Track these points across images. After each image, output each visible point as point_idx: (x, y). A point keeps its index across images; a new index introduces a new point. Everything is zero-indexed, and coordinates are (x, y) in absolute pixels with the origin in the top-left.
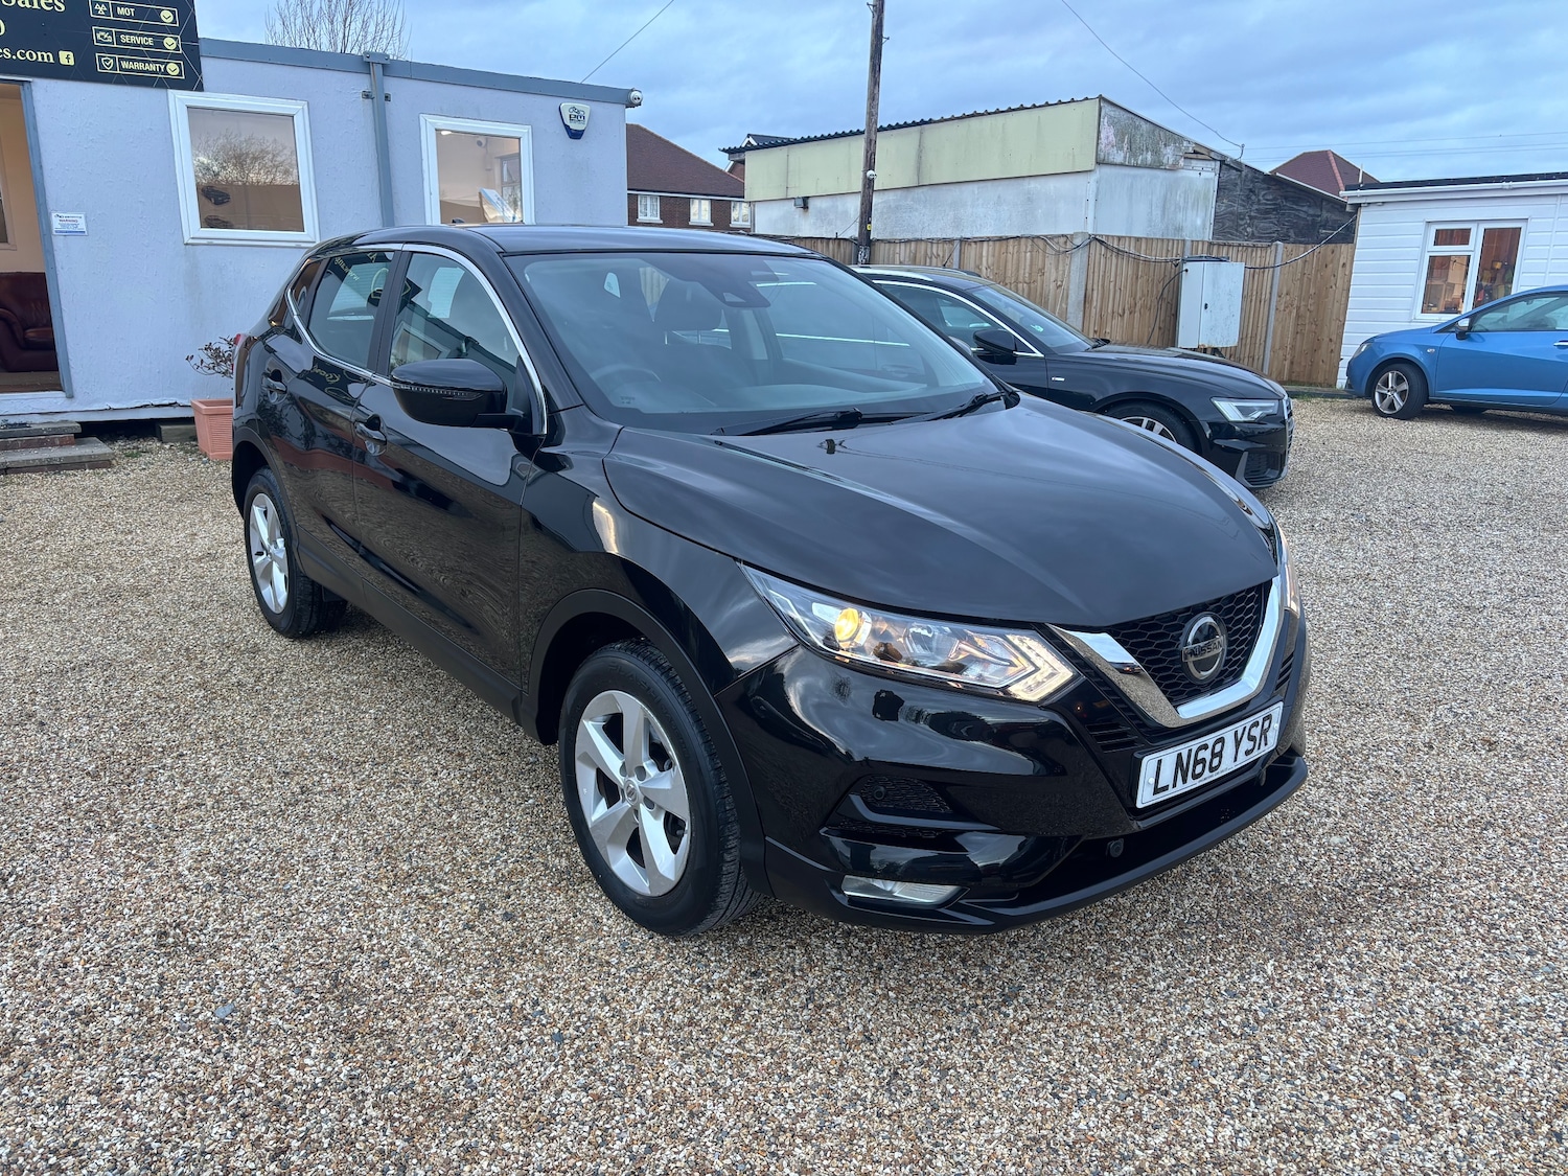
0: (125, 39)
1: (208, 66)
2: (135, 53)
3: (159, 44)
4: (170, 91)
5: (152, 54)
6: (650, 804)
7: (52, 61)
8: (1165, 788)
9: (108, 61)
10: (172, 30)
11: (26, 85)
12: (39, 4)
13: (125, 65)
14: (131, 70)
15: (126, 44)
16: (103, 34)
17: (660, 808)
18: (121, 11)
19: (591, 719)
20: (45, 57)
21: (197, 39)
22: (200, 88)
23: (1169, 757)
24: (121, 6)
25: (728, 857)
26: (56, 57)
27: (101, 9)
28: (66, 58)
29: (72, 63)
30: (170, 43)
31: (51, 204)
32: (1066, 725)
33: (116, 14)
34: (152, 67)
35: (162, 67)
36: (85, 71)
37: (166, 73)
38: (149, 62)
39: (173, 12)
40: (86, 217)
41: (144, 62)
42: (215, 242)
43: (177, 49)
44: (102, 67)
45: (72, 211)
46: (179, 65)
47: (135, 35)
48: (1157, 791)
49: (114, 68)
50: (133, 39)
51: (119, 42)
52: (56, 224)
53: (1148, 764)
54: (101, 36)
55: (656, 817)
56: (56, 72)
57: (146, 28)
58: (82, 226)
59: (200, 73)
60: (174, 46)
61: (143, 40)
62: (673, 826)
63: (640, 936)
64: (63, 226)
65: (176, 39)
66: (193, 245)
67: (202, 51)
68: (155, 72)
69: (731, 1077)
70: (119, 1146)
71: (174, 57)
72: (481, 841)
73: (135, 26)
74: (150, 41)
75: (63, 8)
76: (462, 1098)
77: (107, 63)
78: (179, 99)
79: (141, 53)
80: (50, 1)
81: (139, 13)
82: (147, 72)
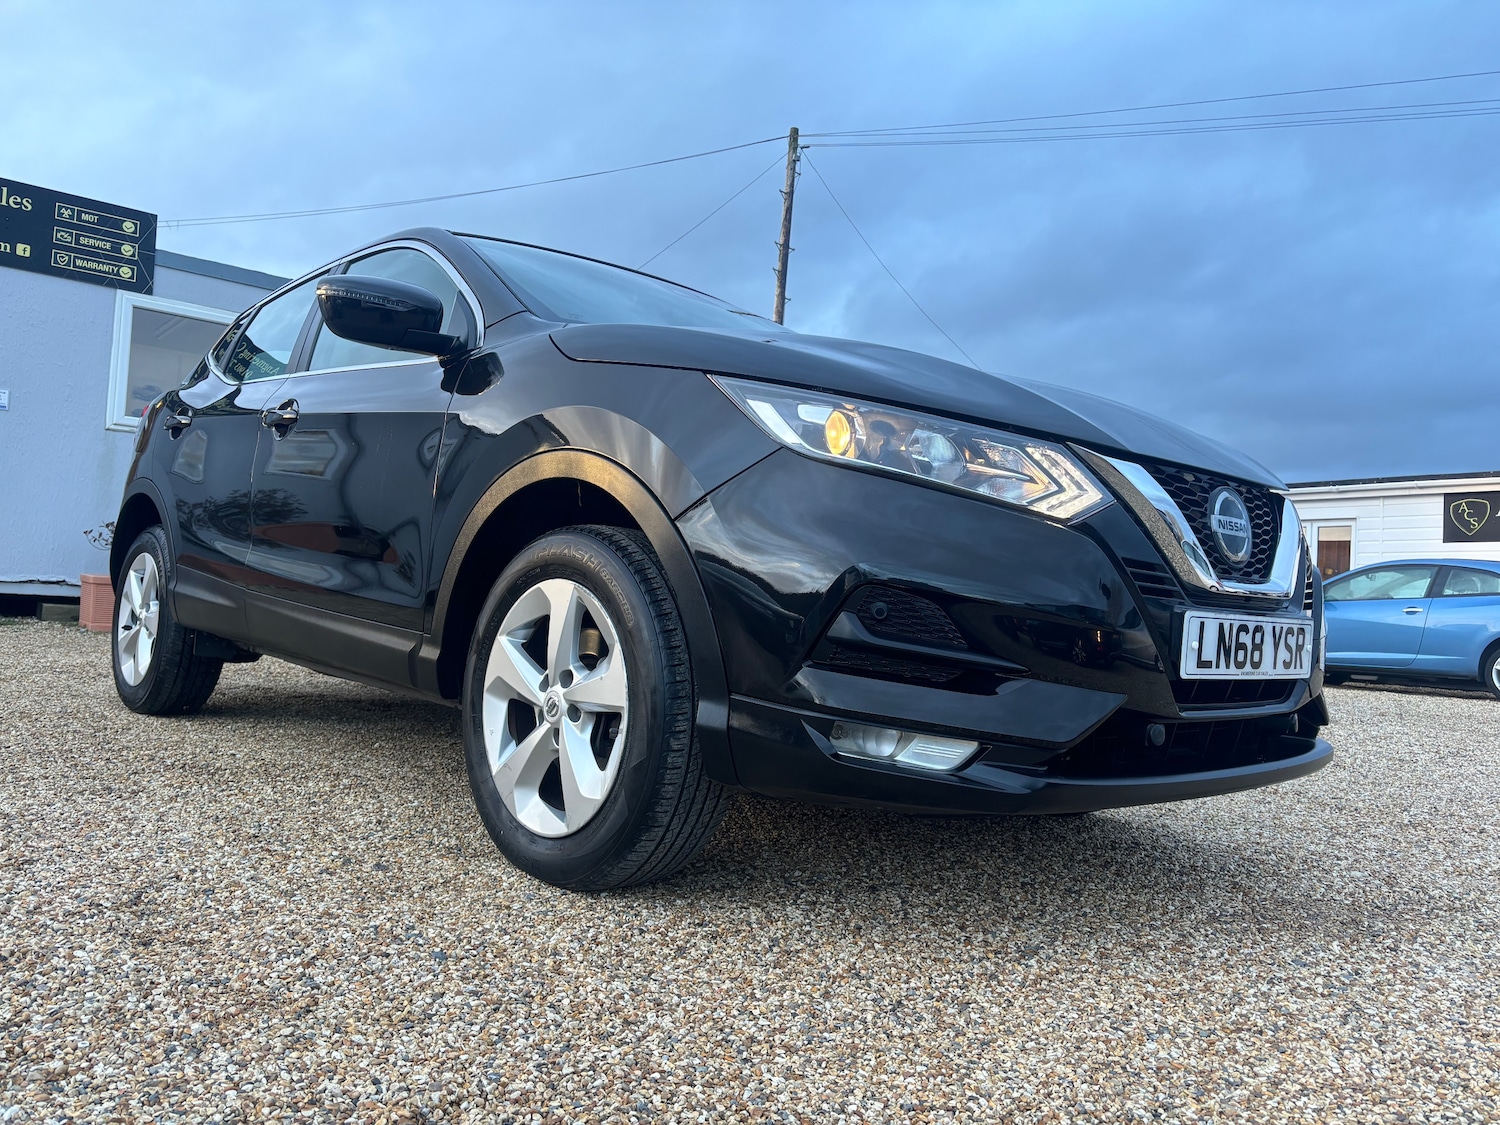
0: (84, 241)
1: (161, 275)
2: (92, 254)
3: (116, 248)
4: (119, 292)
5: (107, 257)
6: (575, 714)
7: (8, 250)
8: (1209, 665)
9: (63, 257)
10: (130, 239)
12: (8, 202)
13: (79, 263)
14: (85, 268)
15: (84, 245)
16: (63, 234)
17: (589, 715)
18: (85, 217)
19: (507, 636)
20: (2, 246)
21: (154, 249)
22: (150, 292)
24: (86, 213)
26: (14, 249)
27: (66, 213)
28: (23, 250)
29: (27, 254)
30: (127, 250)
33: (79, 219)
34: (106, 268)
35: (115, 270)
36: (39, 264)
37: (118, 274)
38: (103, 263)
39: (136, 225)
40: (10, 393)
41: (99, 263)
43: (133, 255)
44: (56, 262)
46: (133, 270)
47: (94, 238)
48: (1201, 664)
49: (68, 264)
50: (92, 242)
51: (77, 242)
53: (1191, 620)
54: (61, 235)
55: (581, 728)
56: (10, 261)
57: (107, 234)
58: (4, 401)
59: (152, 278)
60: (131, 253)
61: (101, 244)
65: (133, 247)
67: (158, 260)
68: (108, 273)
71: (128, 262)
73: (96, 232)
74: (108, 246)
75: (30, 207)
77: (62, 259)
78: (126, 300)
79: (97, 255)
80: (19, 200)
81: (102, 221)
82: (100, 271)
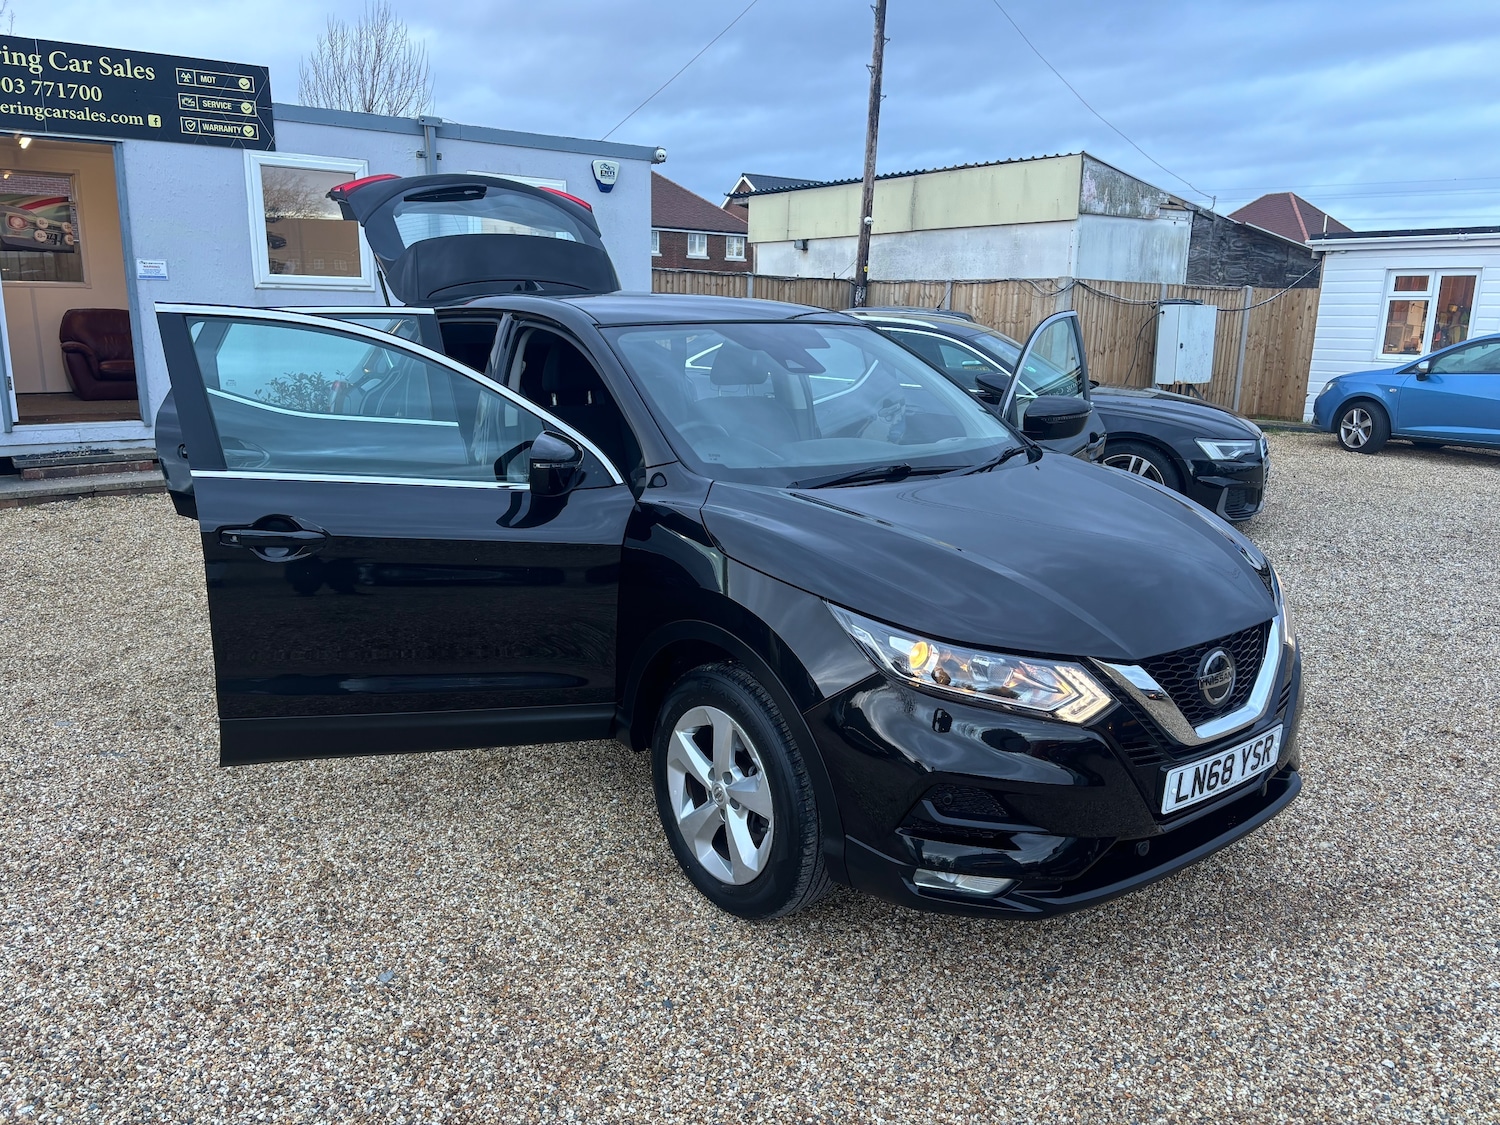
0: (206, 104)
1: (281, 129)
2: (216, 116)
3: (237, 108)
4: (246, 151)
5: (230, 118)
6: (735, 804)
7: (141, 123)
8: (1186, 797)
9: (191, 123)
10: (248, 96)
11: (118, 145)
12: (133, 74)
13: (206, 127)
14: (212, 132)
15: (207, 108)
16: (187, 99)
17: (745, 808)
18: (204, 79)
19: (682, 730)
20: (137, 120)
21: (270, 104)
22: (273, 148)
23: (1188, 771)
24: (204, 75)
25: (807, 852)
26: (146, 121)
27: (186, 77)
28: (154, 121)
29: (159, 125)
30: (247, 107)
31: (136, 251)
32: (1103, 742)
33: (199, 82)
34: (230, 129)
35: (239, 129)
36: (170, 133)
37: (242, 134)
38: (227, 125)
39: (250, 80)
40: (167, 264)
41: (223, 124)
42: (282, 286)
43: (253, 113)
44: (185, 129)
45: (155, 259)
46: (254, 128)
47: (215, 100)
48: (1179, 799)
49: (196, 130)
50: (214, 104)
51: (201, 107)
52: (140, 270)
53: (1172, 777)
54: (186, 101)
55: (740, 816)
56: (145, 133)
57: (226, 94)
58: (163, 271)
59: (273, 135)
60: (250, 110)
61: (223, 105)
62: (756, 825)
63: (725, 920)
64: (145, 270)
65: (252, 104)
66: (262, 289)
67: (276, 114)
68: (233, 134)
69: (819, 1040)
70: (318, 1088)
71: (250, 120)
72: (577, 835)
73: (216, 93)
74: (229, 106)
75: (152, 75)
76: (595, 1052)
77: (190, 125)
78: (254, 158)
79: (220, 117)
80: (142, 70)
81: (220, 81)
82: (226, 133)
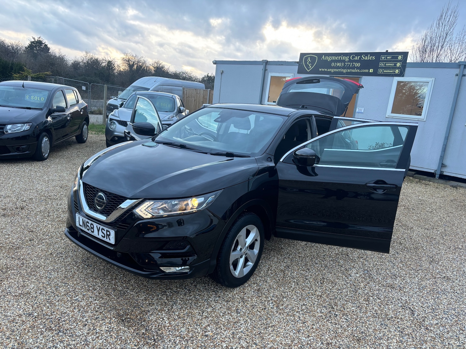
0: (387, 65)
1: (407, 70)
2: (389, 68)
3: (395, 65)
4: (395, 77)
5: (392, 68)
10: (400, 61)
11: (360, 78)
12: (369, 58)
13: (385, 71)
14: (386, 73)
16: (382, 64)
18: (388, 58)
20: (367, 71)
21: (406, 63)
22: (403, 76)
24: (388, 56)
26: (369, 71)
27: (383, 58)
29: (372, 72)
30: (398, 64)
31: (358, 106)
33: (386, 59)
34: (392, 71)
35: (394, 71)
36: (375, 74)
37: (395, 72)
38: (391, 70)
39: (402, 56)
40: (364, 109)
41: (390, 70)
42: (394, 117)
43: (400, 66)
44: (379, 72)
45: (362, 108)
46: (399, 70)
47: (390, 63)
49: (382, 72)
51: (385, 66)
52: (357, 110)
56: (369, 74)
57: (393, 61)
58: (363, 111)
59: (404, 72)
61: (391, 65)
64: (358, 111)
65: (400, 63)
66: (388, 118)
67: (407, 66)
68: (392, 73)
71: (398, 68)
73: (390, 61)
74: (393, 64)
75: (374, 58)
77: (380, 71)
78: (396, 80)
79: (390, 68)
80: (372, 57)
81: (393, 58)
82: (390, 73)
